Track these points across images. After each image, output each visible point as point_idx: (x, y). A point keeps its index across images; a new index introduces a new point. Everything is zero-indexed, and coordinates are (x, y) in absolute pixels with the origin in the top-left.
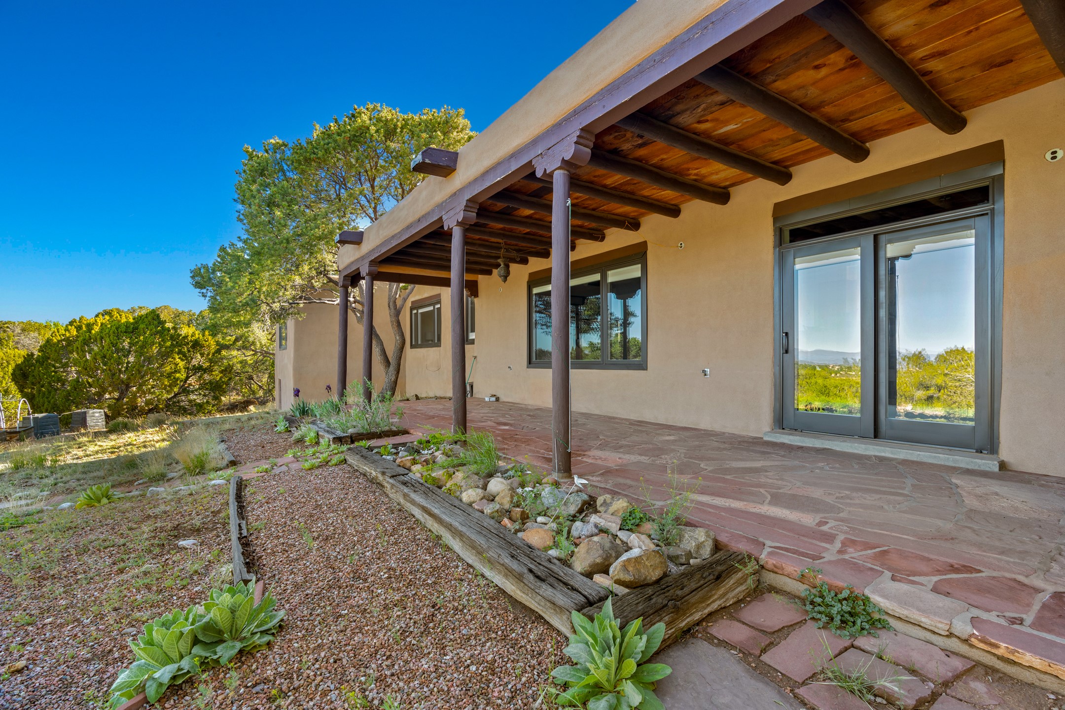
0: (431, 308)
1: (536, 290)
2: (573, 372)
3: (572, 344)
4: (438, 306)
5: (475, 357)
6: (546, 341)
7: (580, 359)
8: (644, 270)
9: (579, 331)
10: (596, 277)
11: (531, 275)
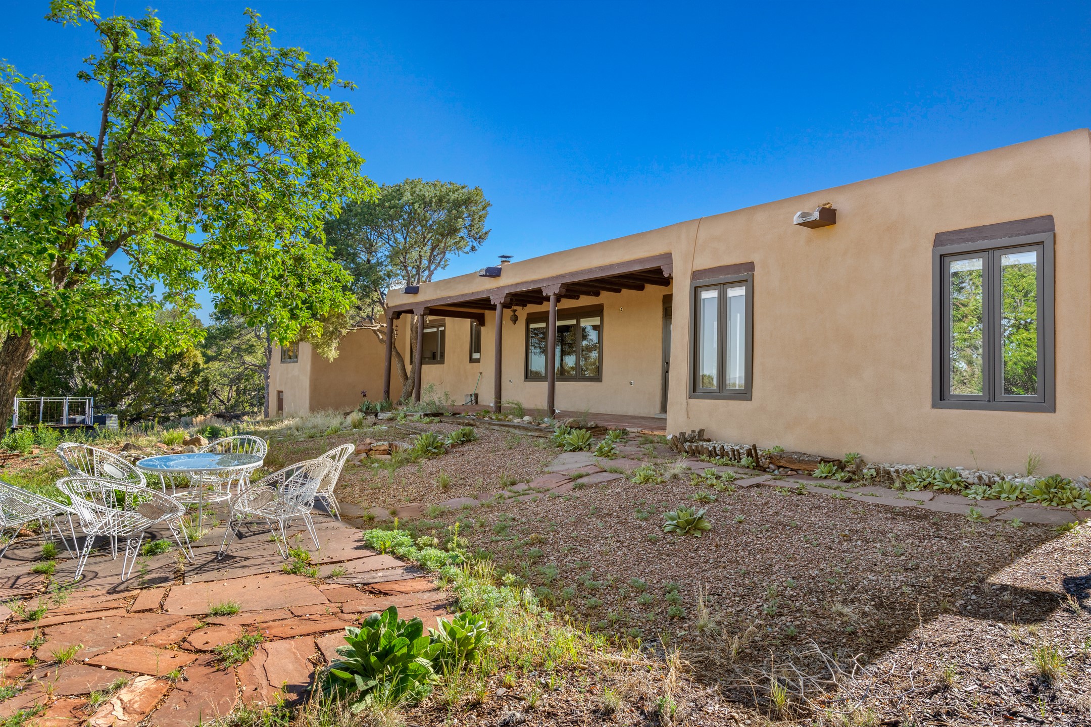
0: (435, 330)
1: (532, 326)
2: (557, 384)
3: (557, 364)
4: (443, 328)
5: (481, 373)
6: (538, 363)
7: (563, 375)
8: (602, 321)
9: (563, 353)
10: (574, 322)
11: (529, 314)
